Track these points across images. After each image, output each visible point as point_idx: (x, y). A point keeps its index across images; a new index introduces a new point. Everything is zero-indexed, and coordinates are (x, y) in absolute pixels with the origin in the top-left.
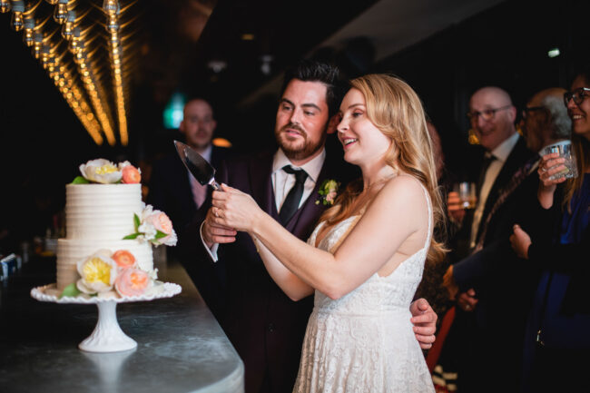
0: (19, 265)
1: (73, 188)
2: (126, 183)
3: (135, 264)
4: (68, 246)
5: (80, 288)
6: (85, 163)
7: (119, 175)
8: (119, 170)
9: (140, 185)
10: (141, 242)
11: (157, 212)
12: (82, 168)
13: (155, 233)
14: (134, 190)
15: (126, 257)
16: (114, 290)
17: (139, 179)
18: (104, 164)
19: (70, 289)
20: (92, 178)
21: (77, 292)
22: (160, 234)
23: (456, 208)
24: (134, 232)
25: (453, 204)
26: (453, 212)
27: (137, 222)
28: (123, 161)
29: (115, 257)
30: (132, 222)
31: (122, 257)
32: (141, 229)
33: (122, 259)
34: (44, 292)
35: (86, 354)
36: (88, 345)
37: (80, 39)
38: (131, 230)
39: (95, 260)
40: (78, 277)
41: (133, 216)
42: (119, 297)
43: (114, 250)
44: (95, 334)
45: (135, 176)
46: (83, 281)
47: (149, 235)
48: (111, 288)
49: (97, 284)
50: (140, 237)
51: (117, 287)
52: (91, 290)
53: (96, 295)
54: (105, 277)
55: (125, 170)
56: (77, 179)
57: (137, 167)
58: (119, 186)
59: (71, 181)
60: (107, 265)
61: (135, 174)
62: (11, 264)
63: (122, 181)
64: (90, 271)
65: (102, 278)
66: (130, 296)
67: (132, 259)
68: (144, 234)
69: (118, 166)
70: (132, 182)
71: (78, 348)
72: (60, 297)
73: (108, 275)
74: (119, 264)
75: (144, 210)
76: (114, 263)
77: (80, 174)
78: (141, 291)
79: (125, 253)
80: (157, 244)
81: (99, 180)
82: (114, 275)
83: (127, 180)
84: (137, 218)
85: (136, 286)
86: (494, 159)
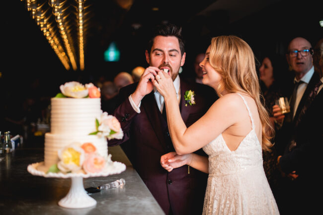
0: (22, 142)
1: (56, 101)
2: (91, 97)
3: (96, 152)
4: (52, 139)
5: (60, 167)
6: (64, 84)
7: (86, 92)
8: (86, 88)
9: (99, 100)
10: (100, 137)
11: (111, 117)
12: (62, 88)
13: (109, 131)
14: (97, 102)
15: (91, 147)
16: (82, 169)
17: (99, 95)
18: (76, 85)
19: (53, 167)
20: (69, 94)
21: (58, 170)
22: (112, 132)
23: (279, 114)
24: (95, 130)
25: (276, 112)
26: (277, 117)
27: (98, 124)
28: (88, 83)
29: (84, 147)
30: (94, 124)
32: (100, 128)
33: (88, 148)
34: (37, 169)
35: (64, 209)
36: (65, 203)
37: (60, 7)
38: (94, 130)
39: (70, 149)
40: (59, 160)
41: (94, 120)
42: (86, 173)
43: (83, 142)
44: (69, 196)
45: (97, 94)
46: (62, 163)
47: (105, 132)
48: (80, 168)
49: (71, 165)
50: (99, 134)
51: (84, 167)
52: (67, 169)
53: (70, 172)
54: (76, 160)
55: (90, 89)
56: (59, 95)
57: (97, 87)
58: (88, 100)
59: (54, 96)
60: (77, 153)
61: (96, 91)
62: (17, 141)
63: (88, 96)
64: (66, 156)
65: (74, 161)
66: (93, 172)
67: (94, 149)
68: (102, 132)
69: (85, 86)
70: (94, 97)
71: (58, 205)
72: (47, 173)
73: (79, 159)
74: (86, 152)
75: (102, 116)
76: (82, 151)
77: (60, 92)
78: (100, 170)
79: (90, 144)
80: (110, 138)
81: (73, 95)
82: (83, 158)
84: (97, 121)
85: (97, 167)
86: (302, 82)
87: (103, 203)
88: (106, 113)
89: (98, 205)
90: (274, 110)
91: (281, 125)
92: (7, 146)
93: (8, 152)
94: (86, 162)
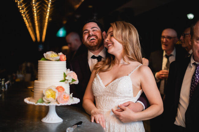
1: (41, 62)
2: (61, 61)
3: (64, 91)
5: (44, 100)
6: (46, 53)
7: (58, 58)
8: (58, 56)
9: (66, 61)
10: (66, 83)
11: (72, 72)
13: (72, 80)
14: (64, 63)
15: (61, 89)
18: (52, 53)
19: (40, 100)
20: (49, 59)
21: (43, 101)
24: (63, 79)
27: (65, 76)
28: (60, 53)
29: (57, 88)
32: (67, 78)
33: (60, 89)
34: (29, 100)
36: (45, 120)
39: (50, 89)
40: (43, 96)
41: (63, 73)
42: (59, 103)
43: (57, 86)
44: (48, 116)
45: (64, 58)
46: (45, 97)
47: (69, 80)
48: (56, 100)
49: (51, 99)
50: (66, 81)
51: (58, 100)
52: (48, 101)
53: (49, 103)
55: (61, 56)
56: (43, 59)
57: (65, 55)
58: (59, 62)
59: (40, 59)
60: (54, 92)
61: (64, 57)
62: (8, 85)
64: (48, 93)
65: (52, 96)
66: (63, 103)
67: (63, 89)
69: (57, 54)
70: (63, 61)
72: (37, 103)
73: (55, 95)
74: (59, 91)
75: (67, 71)
76: (57, 91)
77: (44, 57)
78: (67, 101)
79: (61, 87)
81: (51, 59)
82: (57, 95)
84: (64, 74)
85: (65, 100)
88: (69, 70)
92: (3, 87)
94: (59, 97)
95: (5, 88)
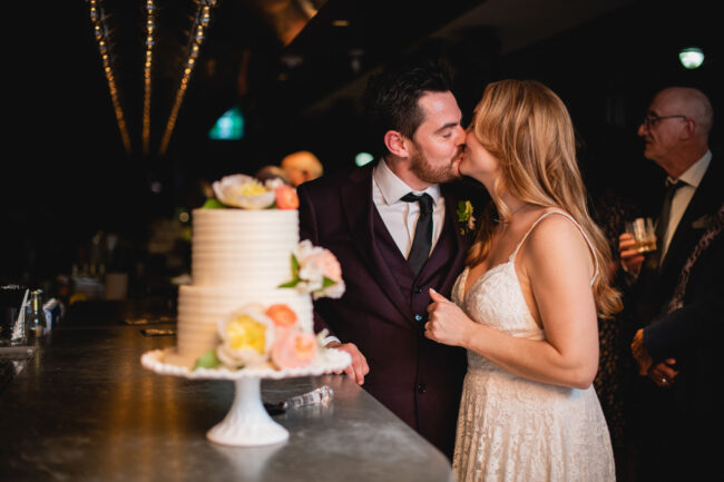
1: (206, 216)
2: (279, 208)
3: (297, 323)
4: (198, 296)
5: (223, 356)
6: (220, 180)
7: (269, 197)
8: (269, 190)
10: (301, 292)
11: (319, 250)
12: (218, 187)
13: (320, 279)
14: (289, 219)
15: (285, 314)
16: (270, 360)
17: (296, 203)
18: (244, 182)
19: (207, 358)
20: (233, 202)
21: (217, 363)
22: (327, 282)
23: (631, 252)
24: (291, 278)
25: (626, 249)
26: (627, 259)
27: (297, 266)
29: (271, 312)
30: (287, 265)
31: (279, 313)
32: (303, 274)
33: (280, 315)
34: (162, 361)
36: (223, 435)
38: (288, 276)
39: (241, 317)
40: (219, 341)
41: (288, 255)
42: (277, 369)
43: (268, 303)
44: (231, 418)
45: (292, 200)
46: (227, 346)
47: (314, 282)
48: (266, 357)
49: (246, 352)
50: (302, 285)
51: (275, 357)
52: (237, 359)
53: (240, 367)
54: (256, 339)
55: (278, 191)
56: (210, 203)
58: (274, 212)
59: (200, 205)
60: (258, 325)
61: (290, 195)
63: (275, 205)
64: (234, 333)
65: (252, 342)
66: (294, 367)
67: (292, 317)
68: (307, 281)
70: (288, 208)
71: (206, 439)
73: (263, 339)
74: (277, 323)
76: (268, 322)
77: (214, 196)
78: (308, 361)
79: (284, 308)
80: (317, 296)
81: (243, 203)
82: (271, 336)
83: (282, 205)
84: (294, 259)
85: (302, 355)
86: (682, 184)
87: (301, 434)
88: (307, 243)
89: (291, 439)
90: (622, 244)
91: (636, 276)
92: (36, 321)
93: (38, 335)
94: (280, 344)
95: (42, 323)
